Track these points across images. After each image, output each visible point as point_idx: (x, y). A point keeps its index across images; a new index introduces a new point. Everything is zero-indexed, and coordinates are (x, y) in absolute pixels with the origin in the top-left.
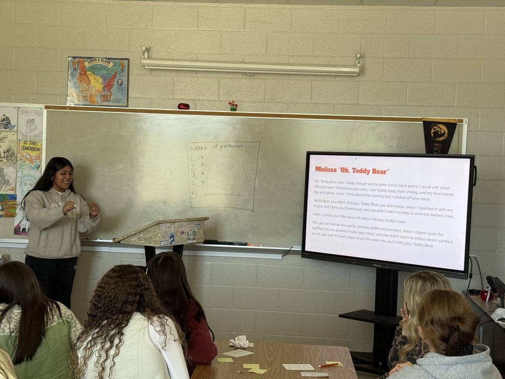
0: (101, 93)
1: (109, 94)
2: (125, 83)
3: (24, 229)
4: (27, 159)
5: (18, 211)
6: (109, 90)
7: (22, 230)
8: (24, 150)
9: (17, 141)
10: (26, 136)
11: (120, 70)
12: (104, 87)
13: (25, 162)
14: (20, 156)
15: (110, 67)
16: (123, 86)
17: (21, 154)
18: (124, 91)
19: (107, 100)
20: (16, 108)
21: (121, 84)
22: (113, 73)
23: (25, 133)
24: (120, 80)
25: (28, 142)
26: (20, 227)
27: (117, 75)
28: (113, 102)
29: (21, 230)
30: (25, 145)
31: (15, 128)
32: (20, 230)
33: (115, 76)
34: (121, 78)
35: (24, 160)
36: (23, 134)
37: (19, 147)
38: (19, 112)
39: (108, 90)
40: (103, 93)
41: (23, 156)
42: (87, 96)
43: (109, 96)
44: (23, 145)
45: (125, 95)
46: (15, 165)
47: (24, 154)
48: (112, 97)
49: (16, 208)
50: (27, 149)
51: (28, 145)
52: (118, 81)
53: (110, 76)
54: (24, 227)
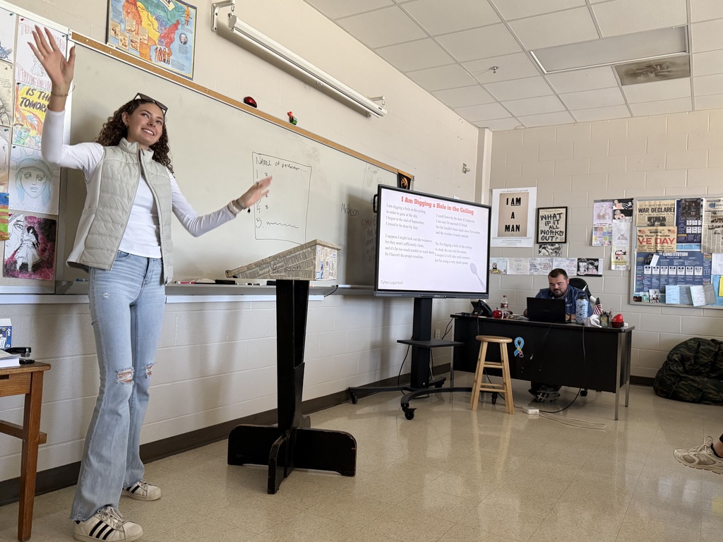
0: (155, 44)
1: (167, 50)
2: (191, 42)
3: (24, 266)
4: (31, 125)
5: (10, 228)
6: (168, 45)
7: (21, 268)
8: (26, 106)
9: (14, 84)
10: (33, 80)
11: (183, 19)
12: (161, 37)
13: (29, 131)
14: (18, 116)
15: (170, 9)
16: (187, 45)
17: (20, 112)
18: (189, 55)
19: (165, 60)
20: (15, 16)
21: (185, 43)
22: (174, 21)
23: (30, 73)
24: (183, 36)
25: (37, 93)
26: (16, 262)
27: (180, 27)
28: (173, 65)
29: (18, 268)
30: (28, 97)
31: (11, 57)
32: (15, 267)
33: (176, 26)
34: (185, 32)
35: (25, 126)
36: (26, 74)
37: (17, 98)
38: (20, 27)
39: (166, 44)
40: (159, 47)
41: (24, 118)
42: (136, 42)
43: (168, 54)
44: (25, 96)
45: (191, 60)
46: (8, 134)
47: (27, 114)
48: (171, 58)
49: (8, 222)
50: (33, 105)
51: (34, 99)
52: (180, 37)
53: (170, 23)
54: (25, 261)
